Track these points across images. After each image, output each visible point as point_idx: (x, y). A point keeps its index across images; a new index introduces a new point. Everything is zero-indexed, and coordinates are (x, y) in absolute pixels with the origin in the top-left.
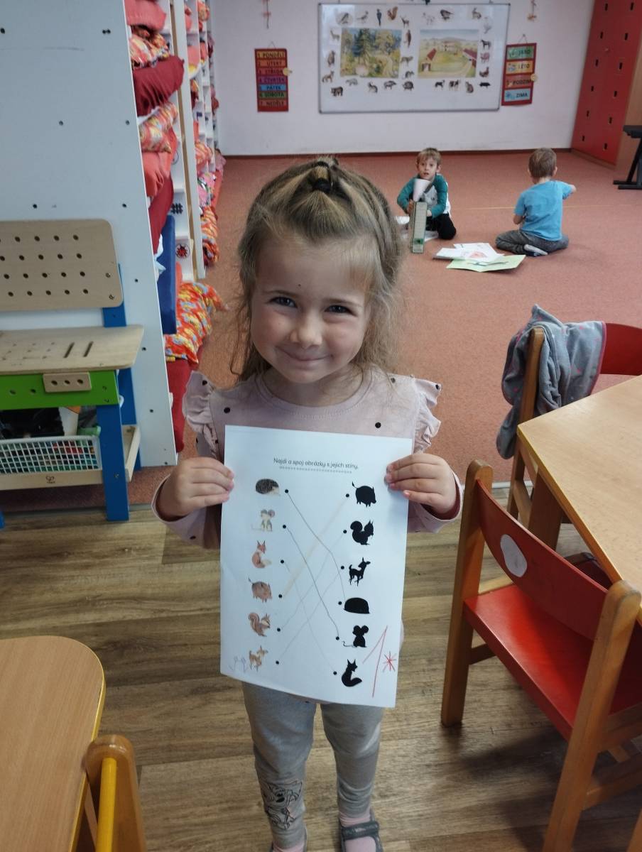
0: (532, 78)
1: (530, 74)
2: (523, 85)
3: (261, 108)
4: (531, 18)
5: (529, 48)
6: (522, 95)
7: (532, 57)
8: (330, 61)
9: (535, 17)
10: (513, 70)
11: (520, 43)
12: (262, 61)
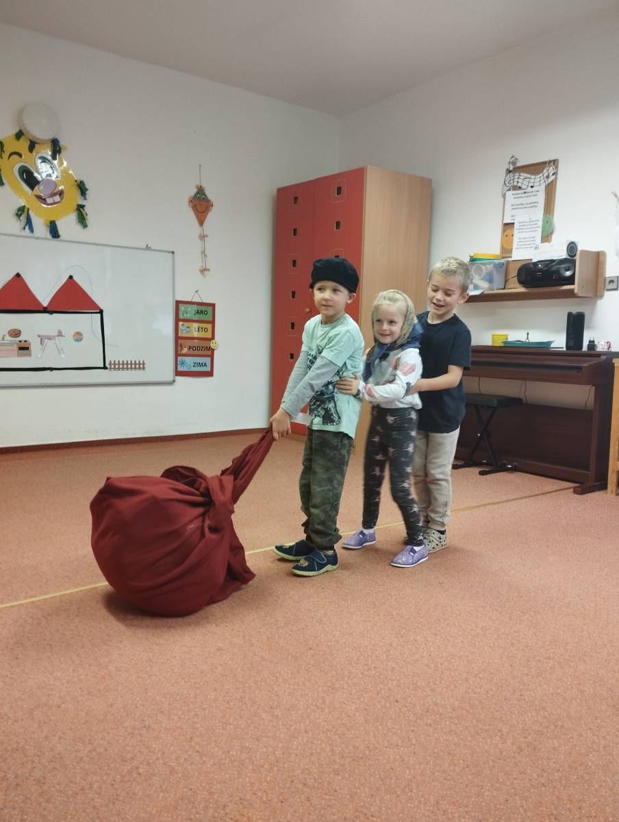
0: (212, 345)
1: (209, 340)
2: (200, 352)
4: (204, 271)
5: (204, 308)
6: (200, 365)
7: (211, 319)
9: (208, 270)
10: (189, 332)
11: (193, 300)
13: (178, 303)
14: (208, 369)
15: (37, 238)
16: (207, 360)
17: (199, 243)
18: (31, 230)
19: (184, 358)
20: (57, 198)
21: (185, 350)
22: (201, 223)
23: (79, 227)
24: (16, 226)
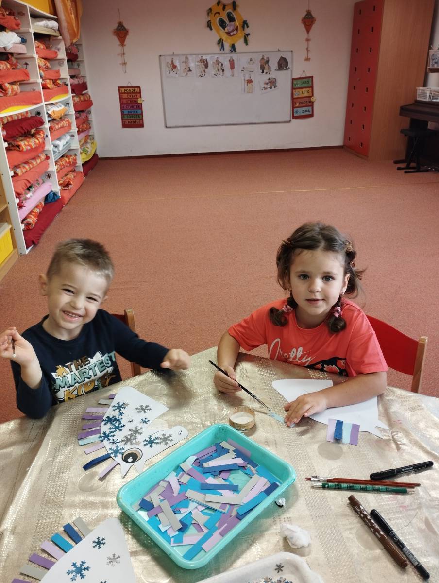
0: (312, 99)
1: (310, 97)
2: (306, 105)
3: (125, 126)
4: (307, 59)
5: (306, 80)
6: (306, 111)
7: (311, 86)
10: (298, 95)
11: (302, 76)
12: (123, 95)
13: (293, 79)
14: (310, 113)
15: (226, 53)
16: (310, 108)
17: (305, 44)
18: (224, 49)
19: (298, 109)
20: (235, 32)
21: (297, 105)
22: (308, 31)
23: (245, 44)
24: (217, 49)
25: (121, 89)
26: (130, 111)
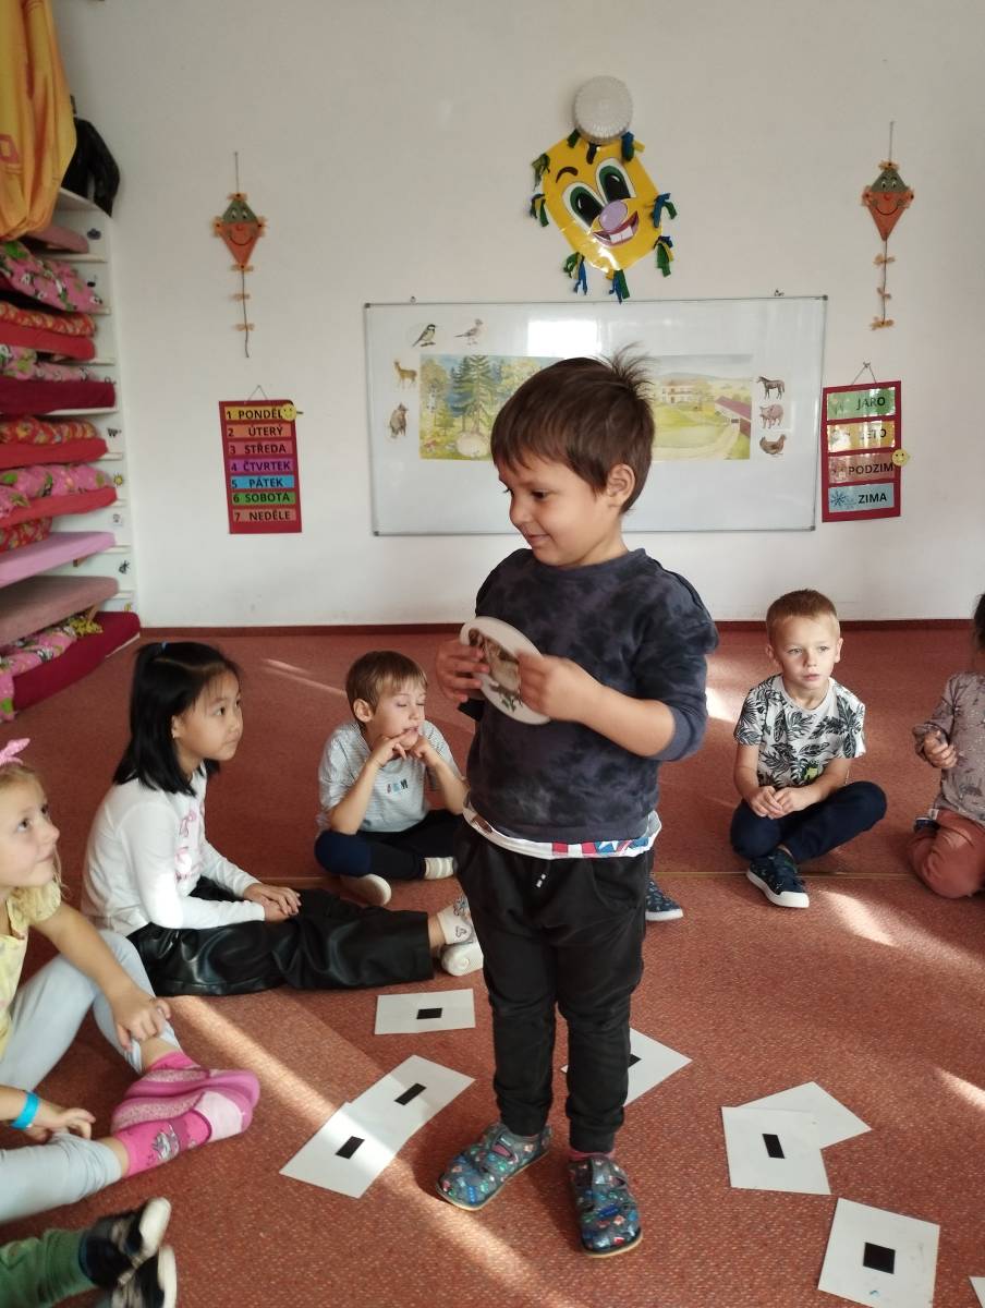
0: (897, 459)
1: (891, 450)
2: (871, 476)
3: (237, 527)
4: (881, 325)
5: (883, 392)
6: (874, 498)
7: (894, 414)
8: (397, 426)
11: (859, 382)
12: (234, 427)
13: (827, 391)
14: (890, 504)
15: (594, 303)
18: (585, 288)
19: (841, 490)
20: (628, 232)
21: (841, 477)
22: (885, 235)
24: (563, 285)
25: (227, 409)
26: (255, 478)
